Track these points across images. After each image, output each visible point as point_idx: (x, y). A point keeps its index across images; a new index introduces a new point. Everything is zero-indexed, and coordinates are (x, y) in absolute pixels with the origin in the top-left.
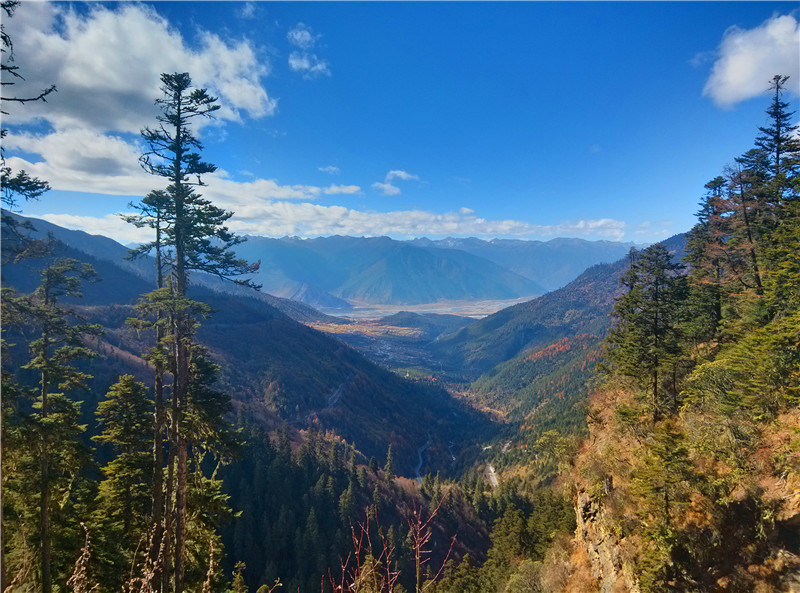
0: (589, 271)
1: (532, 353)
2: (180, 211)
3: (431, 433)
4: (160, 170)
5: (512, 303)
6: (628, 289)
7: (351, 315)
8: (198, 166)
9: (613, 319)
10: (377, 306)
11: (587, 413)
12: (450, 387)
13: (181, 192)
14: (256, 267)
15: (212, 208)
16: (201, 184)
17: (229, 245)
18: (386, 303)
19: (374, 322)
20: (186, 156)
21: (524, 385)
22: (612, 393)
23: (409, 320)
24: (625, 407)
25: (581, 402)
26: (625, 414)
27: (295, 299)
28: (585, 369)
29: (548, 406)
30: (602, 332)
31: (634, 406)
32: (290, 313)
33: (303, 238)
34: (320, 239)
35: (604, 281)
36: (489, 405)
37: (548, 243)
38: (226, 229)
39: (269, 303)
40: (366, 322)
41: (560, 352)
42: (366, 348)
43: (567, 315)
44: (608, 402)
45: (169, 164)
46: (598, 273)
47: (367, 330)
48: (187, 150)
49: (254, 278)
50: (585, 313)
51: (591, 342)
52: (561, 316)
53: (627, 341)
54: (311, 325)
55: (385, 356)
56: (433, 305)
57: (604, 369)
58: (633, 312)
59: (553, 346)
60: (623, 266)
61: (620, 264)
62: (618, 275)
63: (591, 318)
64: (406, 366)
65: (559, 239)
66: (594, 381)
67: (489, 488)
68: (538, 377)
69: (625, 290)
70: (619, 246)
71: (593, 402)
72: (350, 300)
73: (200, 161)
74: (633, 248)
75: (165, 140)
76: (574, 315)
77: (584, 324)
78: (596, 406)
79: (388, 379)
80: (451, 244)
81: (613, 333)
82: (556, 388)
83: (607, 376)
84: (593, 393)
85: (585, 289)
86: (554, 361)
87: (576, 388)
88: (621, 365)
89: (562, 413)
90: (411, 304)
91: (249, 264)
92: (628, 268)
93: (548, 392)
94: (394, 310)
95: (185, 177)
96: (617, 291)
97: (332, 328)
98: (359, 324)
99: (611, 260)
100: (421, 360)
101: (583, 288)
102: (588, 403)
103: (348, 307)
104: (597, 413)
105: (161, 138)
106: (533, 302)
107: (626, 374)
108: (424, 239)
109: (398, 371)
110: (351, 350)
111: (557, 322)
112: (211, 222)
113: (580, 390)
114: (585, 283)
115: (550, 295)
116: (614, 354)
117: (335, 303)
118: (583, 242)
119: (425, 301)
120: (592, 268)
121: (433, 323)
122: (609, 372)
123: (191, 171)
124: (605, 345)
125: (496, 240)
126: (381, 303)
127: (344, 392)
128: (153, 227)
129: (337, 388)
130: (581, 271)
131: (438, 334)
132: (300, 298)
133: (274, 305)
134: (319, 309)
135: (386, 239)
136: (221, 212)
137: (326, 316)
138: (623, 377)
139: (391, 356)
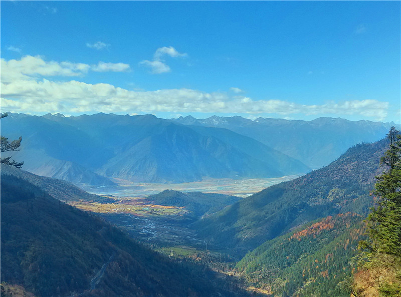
0: (352, 151)
1: (300, 231)
6: (389, 168)
7: (115, 194)
9: (376, 198)
10: (143, 185)
11: (351, 291)
12: (215, 266)
14: (18, 145)
18: (151, 182)
19: (139, 200)
21: (289, 264)
22: (375, 272)
23: (174, 199)
24: (387, 286)
25: (346, 281)
26: (388, 293)
27: (58, 177)
28: (348, 247)
29: (313, 285)
30: (365, 210)
31: (397, 285)
32: (51, 191)
33: (67, 116)
34: (85, 117)
35: (366, 160)
36: (254, 285)
37: (311, 122)
39: (31, 181)
40: (130, 201)
41: (324, 230)
42: (130, 228)
43: (330, 194)
44: (372, 281)
46: (360, 152)
47: (131, 209)
49: (15, 156)
50: (347, 192)
51: (355, 220)
52: (325, 195)
53: (389, 219)
54: (73, 204)
55: (149, 235)
56: (198, 183)
57: (368, 247)
58: (394, 190)
59: (317, 224)
60: (384, 146)
61: (381, 144)
62: (379, 155)
63: (354, 197)
64: (171, 245)
65: (322, 119)
66: (357, 260)
68: (302, 256)
69: (386, 169)
70: (381, 125)
71: (356, 281)
72: (114, 178)
74: (393, 128)
76: (337, 194)
77: (347, 203)
78: (360, 285)
79: (152, 258)
80: (216, 123)
81: (375, 212)
82: (320, 267)
83: (370, 255)
84: (357, 271)
85: (349, 168)
86: (318, 239)
87: (340, 267)
88: (383, 243)
89: (326, 292)
90: (175, 183)
91: (10, 141)
92: (388, 148)
93: (312, 271)
94: (159, 189)
96: (379, 170)
97: (95, 208)
98: (122, 203)
99: (373, 140)
100: (185, 239)
101: (345, 167)
102: (352, 282)
103: (113, 185)
104: (361, 291)
106: (297, 181)
107: (388, 253)
108: (189, 117)
109: (162, 251)
110: (115, 230)
111: (320, 201)
113: (344, 269)
114: (348, 162)
115: (313, 173)
116: (377, 232)
117: (99, 181)
118: (345, 121)
119: (190, 179)
120: (354, 147)
121: (198, 202)
122: (372, 250)
124: (368, 224)
125: (260, 119)
126: (145, 182)
127: (106, 273)
129: (99, 268)
130: (344, 150)
131: (203, 214)
132: (62, 176)
133: (35, 184)
135: (151, 117)
137: (89, 195)
138: (386, 256)
139: (155, 235)
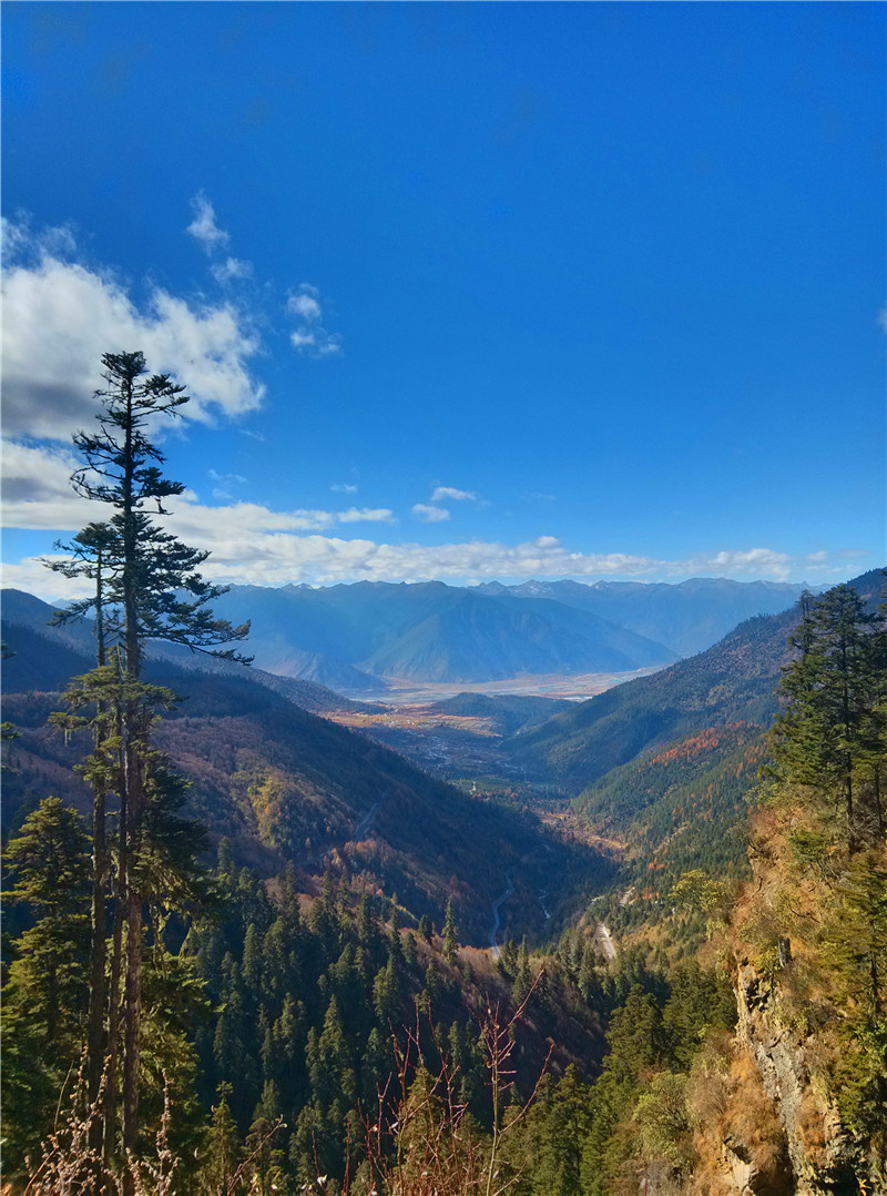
0: (742, 627)
1: (660, 753)
2: (131, 552)
3: (512, 877)
4: (100, 493)
5: (629, 677)
6: (801, 653)
7: (386, 700)
8: (158, 486)
9: (782, 699)
10: (426, 686)
11: (748, 841)
12: (539, 806)
13: (133, 525)
14: (245, 632)
15: (177, 546)
16: (162, 511)
17: (204, 600)
18: (440, 681)
19: (423, 709)
20: (139, 473)
21: (652, 801)
22: (784, 812)
23: (478, 705)
24: (803, 833)
25: (738, 826)
26: (805, 844)
27: (304, 677)
28: (742, 774)
29: (689, 832)
30: (766, 718)
31: (819, 831)
32: (295, 700)
33: (315, 587)
34: (341, 588)
35: (765, 641)
36: (599, 833)
37: (679, 586)
38: (198, 576)
39: (265, 684)
40: (409, 711)
41: (704, 749)
42: (412, 749)
43: (711, 693)
44: (779, 825)
45: (113, 485)
46: (756, 630)
47: (410, 722)
48: (141, 463)
49: (241, 648)
50: (738, 691)
51: (750, 733)
52: (703, 696)
53: (804, 732)
54: (327, 716)
55: (439, 760)
56: (510, 682)
57: (771, 774)
58: (810, 687)
59: (692, 740)
60: (792, 619)
61: (788, 616)
62: (786, 632)
63: (748, 698)
64: (469, 775)
65: (695, 581)
66: (756, 794)
67: (603, 961)
68: (671, 788)
69: (797, 655)
70: (786, 589)
71: (756, 827)
72: (385, 677)
73: (160, 479)
74: (806, 592)
75: (108, 449)
76: (722, 694)
77: (738, 708)
78: (761, 831)
79: (445, 796)
80: (534, 590)
81: (782, 721)
82: (700, 805)
83: (775, 786)
84: (756, 811)
85: (739, 653)
86: (695, 763)
87: (730, 804)
88: (795, 768)
89: (709, 842)
90: (476, 682)
91: (234, 626)
92: (799, 622)
93: (687, 811)
94: (450, 691)
95: (138, 502)
96: (785, 656)
97: (358, 720)
98: (399, 712)
99: (774, 610)
100: (495, 766)
101: (734, 653)
102: (749, 828)
103: (382, 688)
104: (763, 841)
105: (103, 447)
106: (660, 676)
107: (803, 783)
108: (494, 583)
109: (458, 783)
110: (389, 753)
111: (696, 705)
112: (177, 567)
113: (736, 807)
114: (737, 645)
115: (685, 662)
116: (785, 751)
117: (365, 681)
118: (731, 584)
119: (497, 676)
120: (747, 622)
121: (508, 712)
122: (778, 779)
123: (148, 493)
124: (771, 738)
125: (602, 583)
126: (431, 681)
127: (378, 817)
128: (91, 576)
129: (368, 810)
130: (731, 627)
131: (518, 726)
132: (310, 675)
133: (272, 688)
134: (339, 691)
135: (437, 586)
136: (191, 553)
137: (349, 702)
138: (800, 787)
139: (448, 760)
